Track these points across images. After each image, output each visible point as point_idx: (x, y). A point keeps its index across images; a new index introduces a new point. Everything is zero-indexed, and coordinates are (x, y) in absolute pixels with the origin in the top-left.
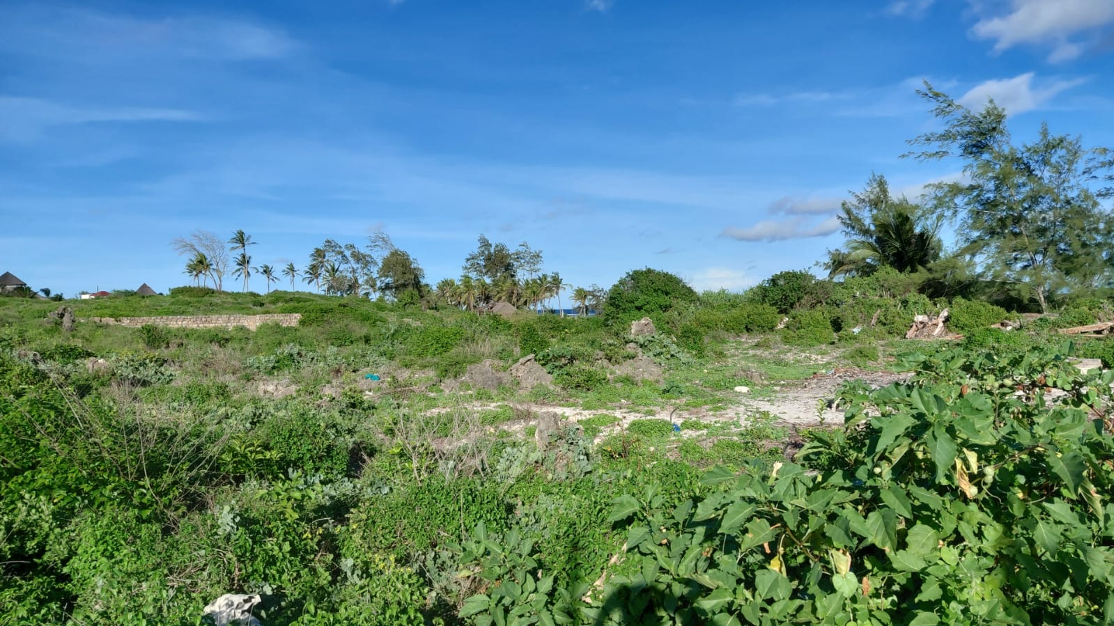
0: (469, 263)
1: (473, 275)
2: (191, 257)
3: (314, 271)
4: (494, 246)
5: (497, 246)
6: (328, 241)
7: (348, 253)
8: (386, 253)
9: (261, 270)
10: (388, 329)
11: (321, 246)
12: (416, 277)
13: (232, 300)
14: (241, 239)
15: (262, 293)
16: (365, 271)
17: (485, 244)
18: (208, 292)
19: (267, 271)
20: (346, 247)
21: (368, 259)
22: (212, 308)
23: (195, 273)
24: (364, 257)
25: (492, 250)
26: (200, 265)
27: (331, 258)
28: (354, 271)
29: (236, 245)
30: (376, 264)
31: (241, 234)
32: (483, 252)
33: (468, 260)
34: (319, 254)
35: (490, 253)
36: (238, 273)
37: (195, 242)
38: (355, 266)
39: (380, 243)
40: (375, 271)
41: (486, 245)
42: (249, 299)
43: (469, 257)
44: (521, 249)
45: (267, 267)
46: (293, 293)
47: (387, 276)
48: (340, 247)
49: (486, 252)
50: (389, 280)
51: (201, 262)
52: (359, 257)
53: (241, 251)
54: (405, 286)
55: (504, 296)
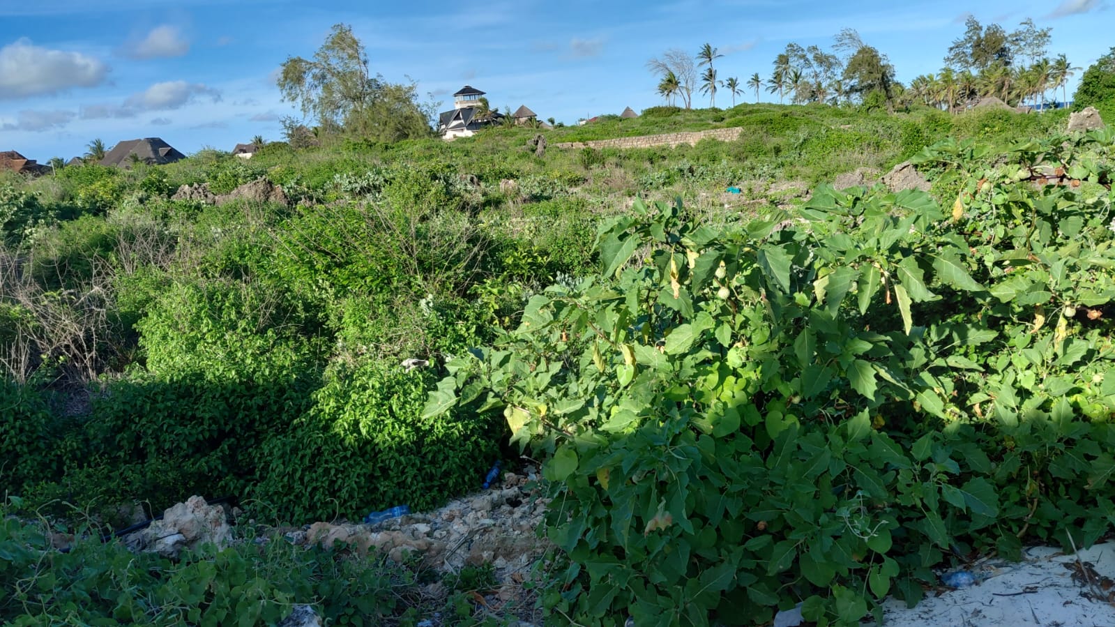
0: (953, 53)
1: (957, 67)
2: (661, 77)
3: (778, 79)
4: (985, 29)
5: (988, 29)
6: (790, 45)
7: (810, 56)
8: (853, 51)
9: (726, 83)
10: (797, 139)
11: (783, 52)
12: (884, 74)
13: (695, 117)
14: (708, 53)
15: (724, 108)
16: (829, 74)
17: (974, 27)
18: (676, 111)
19: (732, 84)
20: (809, 50)
21: (832, 60)
22: (675, 127)
23: (666, 92)
24: (827, 58)
25: (982, 35)
26: (670, 84)
27: (794, 63)
28: (817, 76)
29: (703, 60)
30: (840, 65)
31: (708, 48)
32: (971, 38)
33: (951, 49)
34: (783, 60)
35: (979, 38)
36: (705, 89)
37: (667, 61)
38: (818, 70)
39: (847, 41)
40: (839, 73)
41: (976, 29)
42: (711, 115)
43: (952, 45)
44: (1023, 28)
45: (731, 80)
46: (753, 105)
47: (852, 78)
48: (803, 50)
49: (975, 38)
50: (854, 82)
51: (670, 81)
52: (823, 60)
53: (708, 66)
54: (871, 87)
55: (992, 89)
